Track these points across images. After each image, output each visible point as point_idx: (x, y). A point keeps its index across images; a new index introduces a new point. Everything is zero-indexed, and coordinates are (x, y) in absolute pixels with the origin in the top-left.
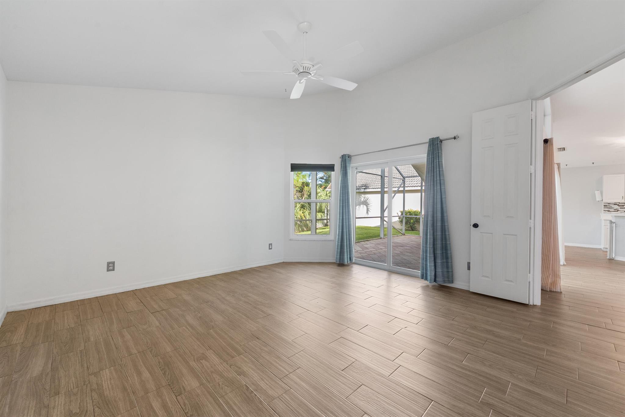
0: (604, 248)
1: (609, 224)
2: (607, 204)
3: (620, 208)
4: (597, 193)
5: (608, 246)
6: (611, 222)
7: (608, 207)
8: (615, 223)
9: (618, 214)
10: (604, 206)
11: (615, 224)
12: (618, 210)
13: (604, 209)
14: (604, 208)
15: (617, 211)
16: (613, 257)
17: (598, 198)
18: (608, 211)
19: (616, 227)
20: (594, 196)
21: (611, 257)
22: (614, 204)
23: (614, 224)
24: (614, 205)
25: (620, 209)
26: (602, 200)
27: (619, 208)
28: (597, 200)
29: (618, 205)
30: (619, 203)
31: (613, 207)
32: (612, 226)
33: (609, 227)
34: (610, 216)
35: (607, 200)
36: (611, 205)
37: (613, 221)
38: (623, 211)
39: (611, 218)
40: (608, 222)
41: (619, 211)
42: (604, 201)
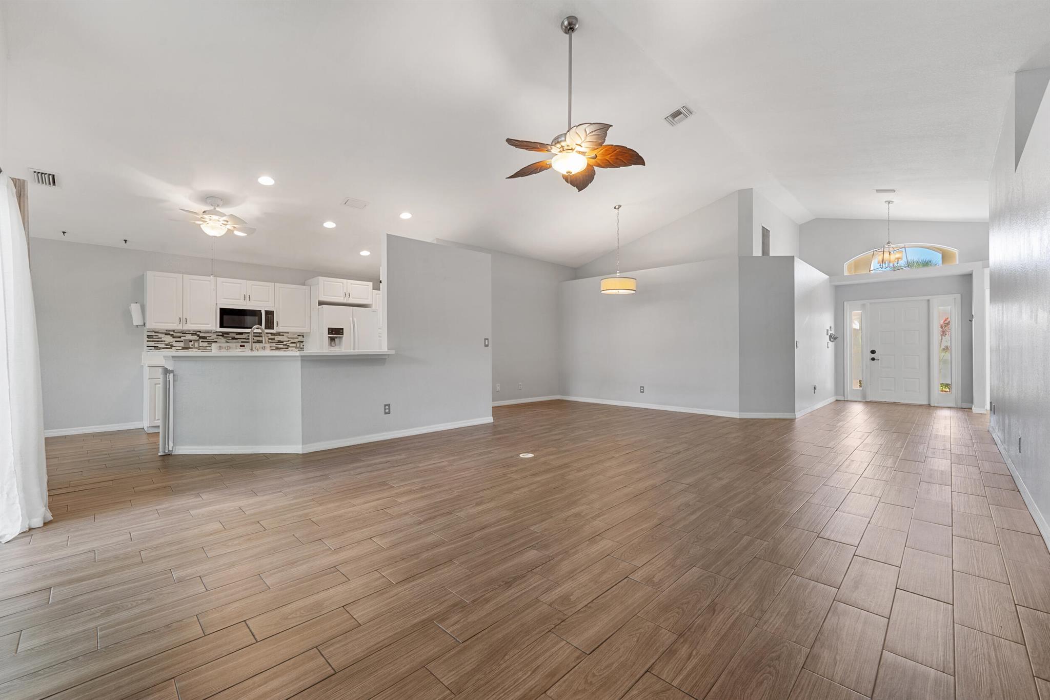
0: (149, 427)
1: (162, 375)
2: (154, 334)
3: (176, 341)
4: (135, 309)
5: (159, 423)
6: (166, 371)
7: (155, 339)
8: (172, 372)
9: (172, 352)
10: (149, 337)
11: (174, 375)
12: (172, 346)
13: (148, 343)
14: (148, 341)
15: (169, 347)
16: (170, 449)
17: (137, 321)
18: (156, 348)
19: (174, 381)
20: (128, 315)
21: (166, 452)
22: (166, 334)
23: (172, 374)
24: (166, 336)
25: (175, 344)
26: (144, 324)
27: (174, 342)
28: (135, 323)
29: (172, 335)
30: (174, 331)
31: (163, 339)
32: (168, 380)
33: (161, 381)
34: (160, 358)
35: (151, 325)
36: (160, 335)
37: (170, 368)
38: (180, 348)
39: (162, 362)
40: (160, 370)
41: (173, 348)
42: (148, 326)
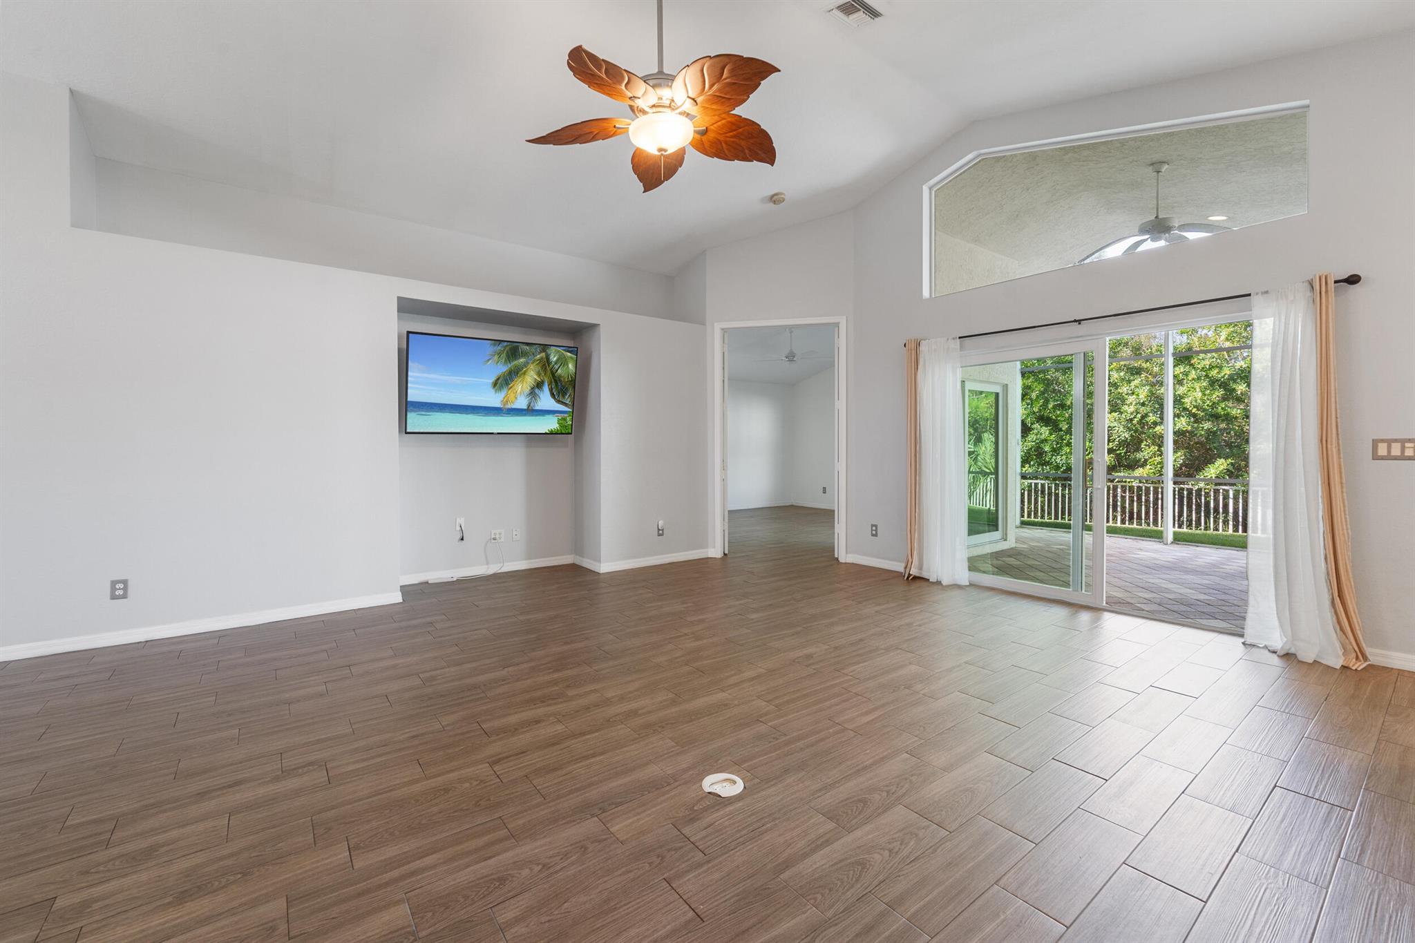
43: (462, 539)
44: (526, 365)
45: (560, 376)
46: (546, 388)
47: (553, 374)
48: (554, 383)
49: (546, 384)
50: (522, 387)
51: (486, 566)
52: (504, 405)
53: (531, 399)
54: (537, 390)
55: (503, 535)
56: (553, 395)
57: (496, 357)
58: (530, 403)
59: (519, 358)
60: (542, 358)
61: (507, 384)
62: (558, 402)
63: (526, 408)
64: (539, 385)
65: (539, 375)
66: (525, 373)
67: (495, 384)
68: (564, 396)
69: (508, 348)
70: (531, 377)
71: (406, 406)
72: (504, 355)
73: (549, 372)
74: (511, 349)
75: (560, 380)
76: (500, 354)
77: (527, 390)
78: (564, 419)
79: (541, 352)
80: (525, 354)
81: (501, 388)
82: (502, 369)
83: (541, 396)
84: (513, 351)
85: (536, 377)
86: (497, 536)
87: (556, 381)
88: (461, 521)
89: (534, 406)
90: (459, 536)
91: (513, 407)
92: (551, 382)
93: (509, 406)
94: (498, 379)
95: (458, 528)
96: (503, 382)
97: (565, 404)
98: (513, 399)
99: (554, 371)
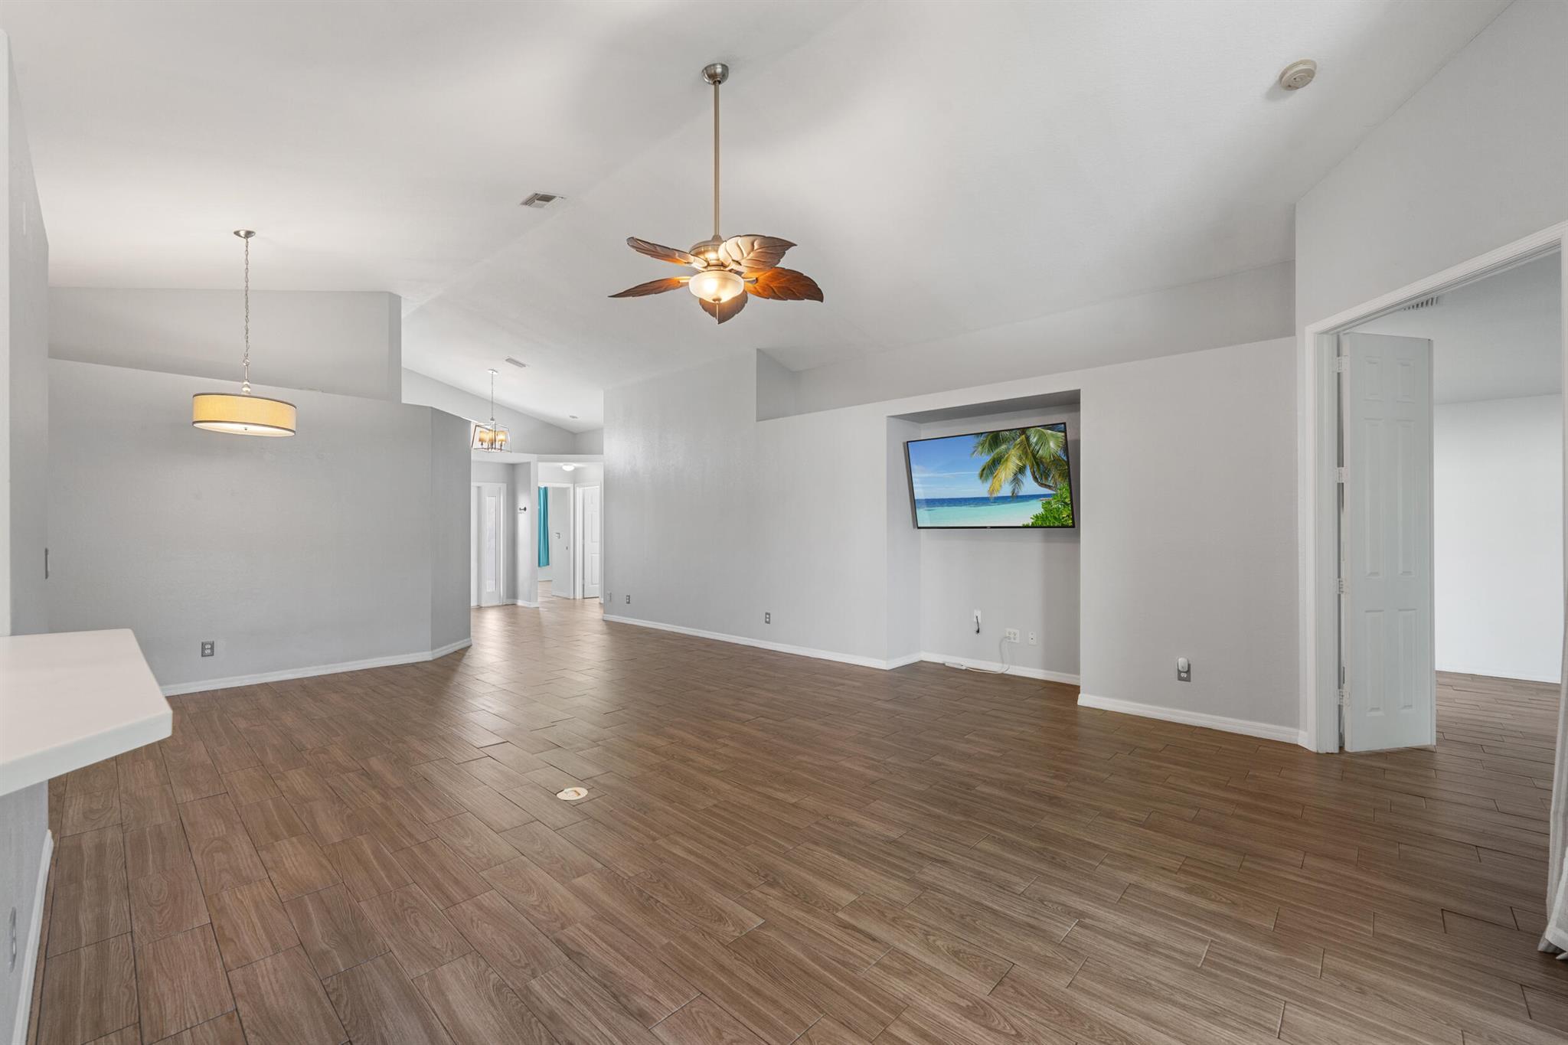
43: (978, 631)
44: (1008, 449)
45: (1041, 458)
46: (1028, 472)
47: (1034, 456)
48: (1035, 466)
49: (1028, 468)
50: (1006, 472)
51: (1001, 665)
52: (991, 494)
53: (1015, 485)
54: (1019, 476)
55: (1018, 636)
56: (1035, 479)
57: (980, 448)
58: (1014, 490)
59: (1001, 445)
60: (1022, 442)
61: (992, 473)
62: (1042, 485)
63: (1011, 495)
64: (1021, 470)
65: (1020, 459)
66: (1007, 460)
67: (981, 476)
68: (1047, 479)
69: (989, 437)
70: (1013, 463)
71: (914, 503)
72: (987, 445)
73: (1030, 455)
74: (992, 438)
75: (1042, 462)
76: (983, 444)
77: (1011, 477)
78: (1049, 503)
79: (1021, 435)
80: (1005, 440)
81: (986, 479)
82: (986, 458)
83: (1024, 481)
84: (995, 439)
85: (1018, 462)
86: (1012, 636)
87: (1037, 464)
88: (978, 613)
89: (1018, 492)
90: (977, 629)
91: (999, 495)
92: (1033, 465)
93: (995, 495)
94: (983, 470)
95: (975, 620)
96: (990, 470)
97: (1049, 487)
98: (998, 487)
99: (1035, 453)
